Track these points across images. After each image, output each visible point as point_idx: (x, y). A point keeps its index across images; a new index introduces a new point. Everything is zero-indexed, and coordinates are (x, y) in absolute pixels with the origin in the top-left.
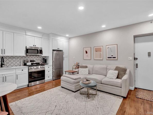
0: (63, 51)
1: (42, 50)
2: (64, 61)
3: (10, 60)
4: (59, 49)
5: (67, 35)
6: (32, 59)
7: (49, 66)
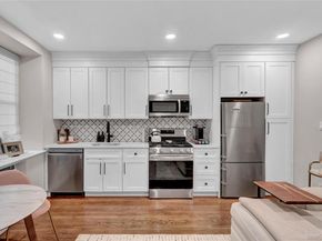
0: (267, 101)
1: (188, 102)
2: (268, 138)
3: (123, 127)
4: (246, 96)
5: (283, 36)
6: (167, 127)
7: (206, 151)
